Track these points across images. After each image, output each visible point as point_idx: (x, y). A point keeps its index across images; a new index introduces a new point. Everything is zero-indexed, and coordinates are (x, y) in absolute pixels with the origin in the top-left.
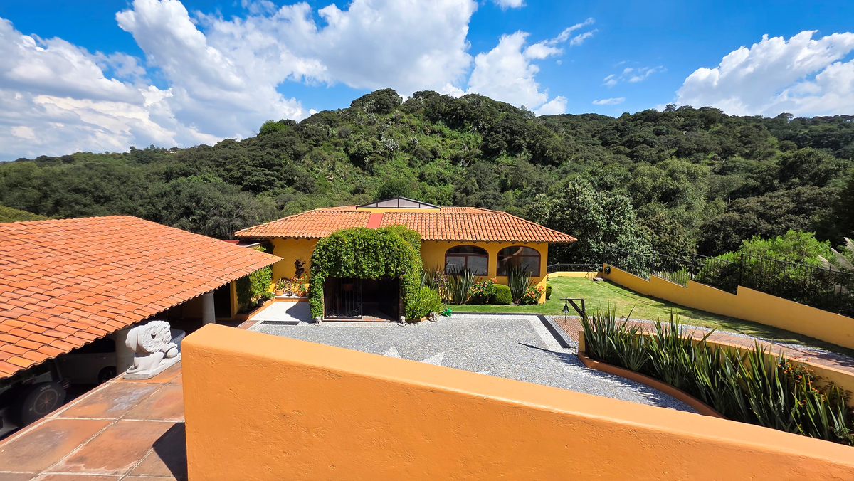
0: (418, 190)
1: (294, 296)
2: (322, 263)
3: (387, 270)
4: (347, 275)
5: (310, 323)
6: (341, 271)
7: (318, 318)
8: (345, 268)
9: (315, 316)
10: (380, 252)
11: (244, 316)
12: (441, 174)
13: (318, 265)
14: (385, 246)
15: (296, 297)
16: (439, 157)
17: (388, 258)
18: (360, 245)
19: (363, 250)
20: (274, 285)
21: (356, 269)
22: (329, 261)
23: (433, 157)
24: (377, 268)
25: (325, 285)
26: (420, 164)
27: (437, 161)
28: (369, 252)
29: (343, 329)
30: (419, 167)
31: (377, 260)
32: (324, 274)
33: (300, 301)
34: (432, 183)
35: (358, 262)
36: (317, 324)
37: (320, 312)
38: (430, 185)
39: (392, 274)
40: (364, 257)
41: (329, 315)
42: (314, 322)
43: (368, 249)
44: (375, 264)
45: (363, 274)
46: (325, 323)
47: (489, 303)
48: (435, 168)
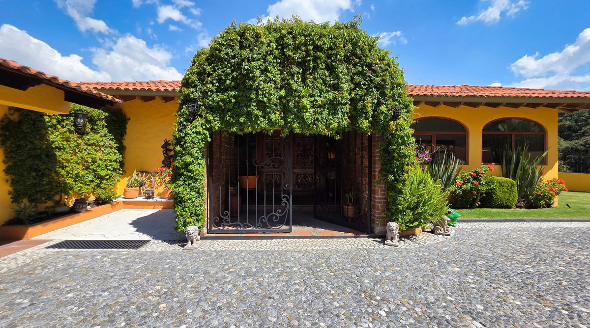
1: (157, 199)
2: (205, 94)
3: (356, 113)
4: (264, 124)
5: (172, 242)
6: (249, 115)
7: (192, 229)
8: (261, 105)
9: (185, 224)
10: (342, 68)
11: (18, 229)
13: (195, 100)
14: (354, 54)
15: (160, 200)
17: (357, 85)
18: (297, 48)
19: (303, 64)
20: (125, 181)
21: (285, 110)
22: (222, 90)
24: (333, 106)
25: (210, 151)
28: (315, 68)
29: (255, 256)
31: (336, 87)
32: (209, 122)
33: (166, 207)
35: (290, 91)
36: (189, 244)
37: (197, 215)
39: (365, 124)
40: (304, 80)
41: (218, 225)
42: (182, 239)
43: (315, 59)
44: (330, 95)
45: (302, 121)
46: (208, 242)
47: (480, 207)
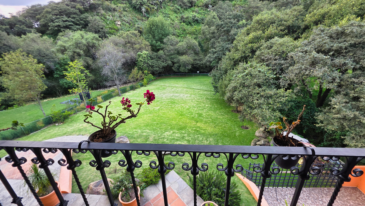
0: (179, 29)
12: (195, 16)
16: (195, 6)
23: (190, 5)
26: (182, 11)
27: (193, 8)
30: (181, 13)
34: (189, 23)
38: (188, 25)
48: (191, 13)
